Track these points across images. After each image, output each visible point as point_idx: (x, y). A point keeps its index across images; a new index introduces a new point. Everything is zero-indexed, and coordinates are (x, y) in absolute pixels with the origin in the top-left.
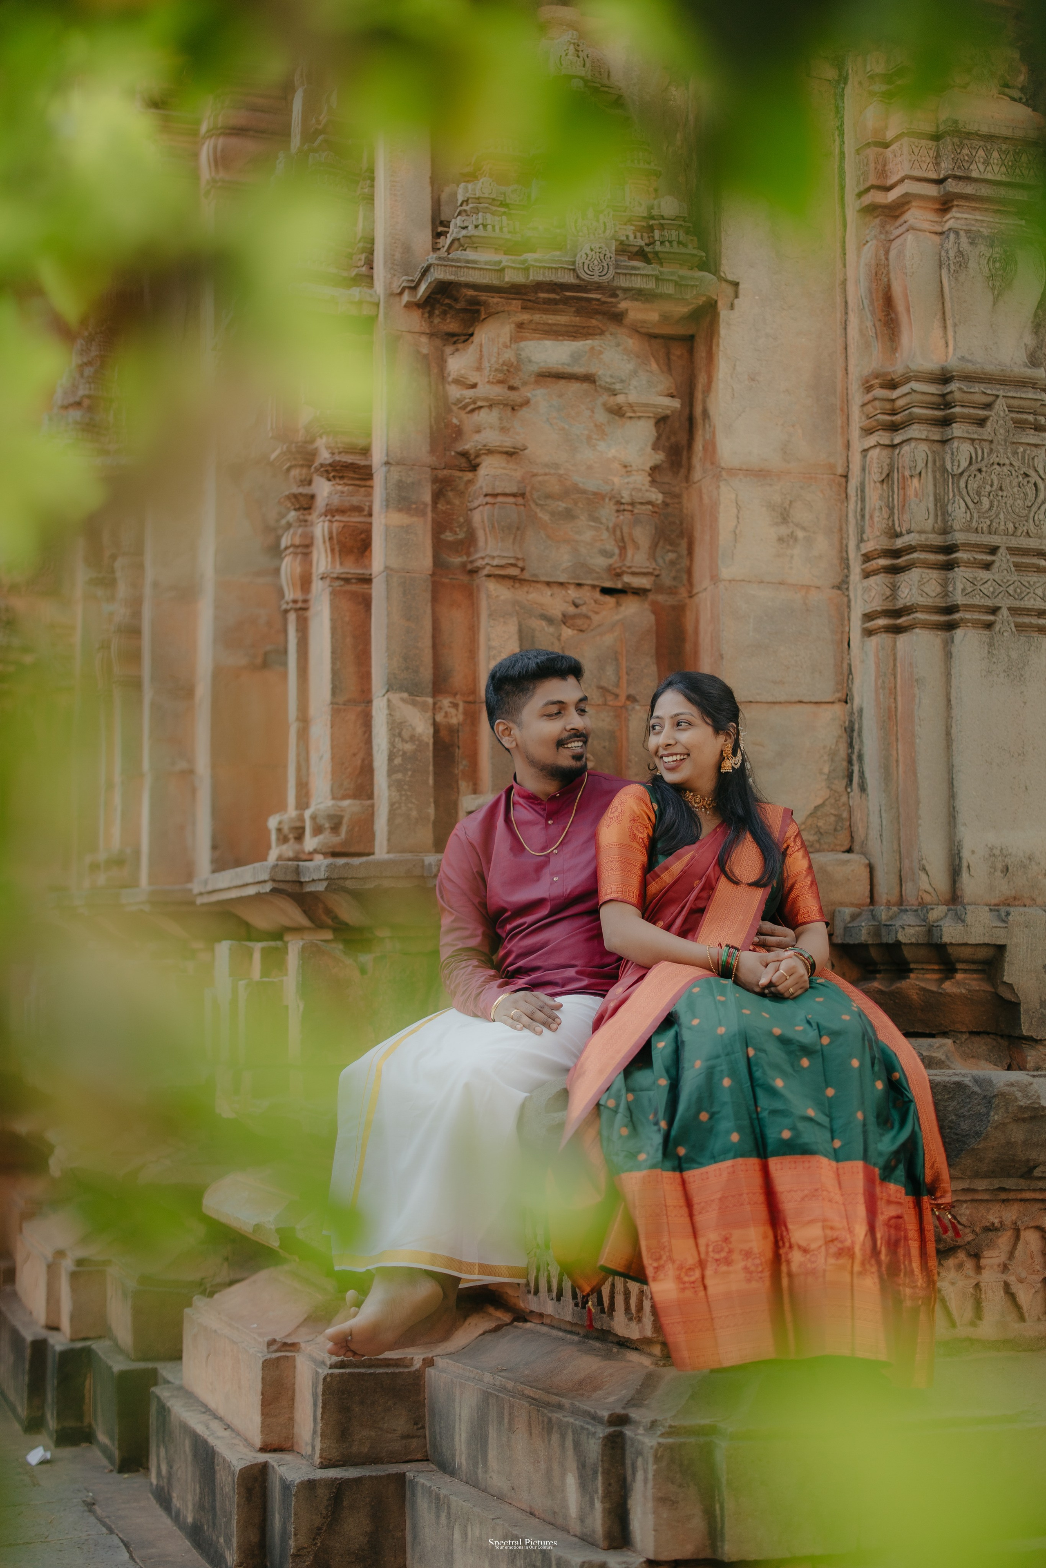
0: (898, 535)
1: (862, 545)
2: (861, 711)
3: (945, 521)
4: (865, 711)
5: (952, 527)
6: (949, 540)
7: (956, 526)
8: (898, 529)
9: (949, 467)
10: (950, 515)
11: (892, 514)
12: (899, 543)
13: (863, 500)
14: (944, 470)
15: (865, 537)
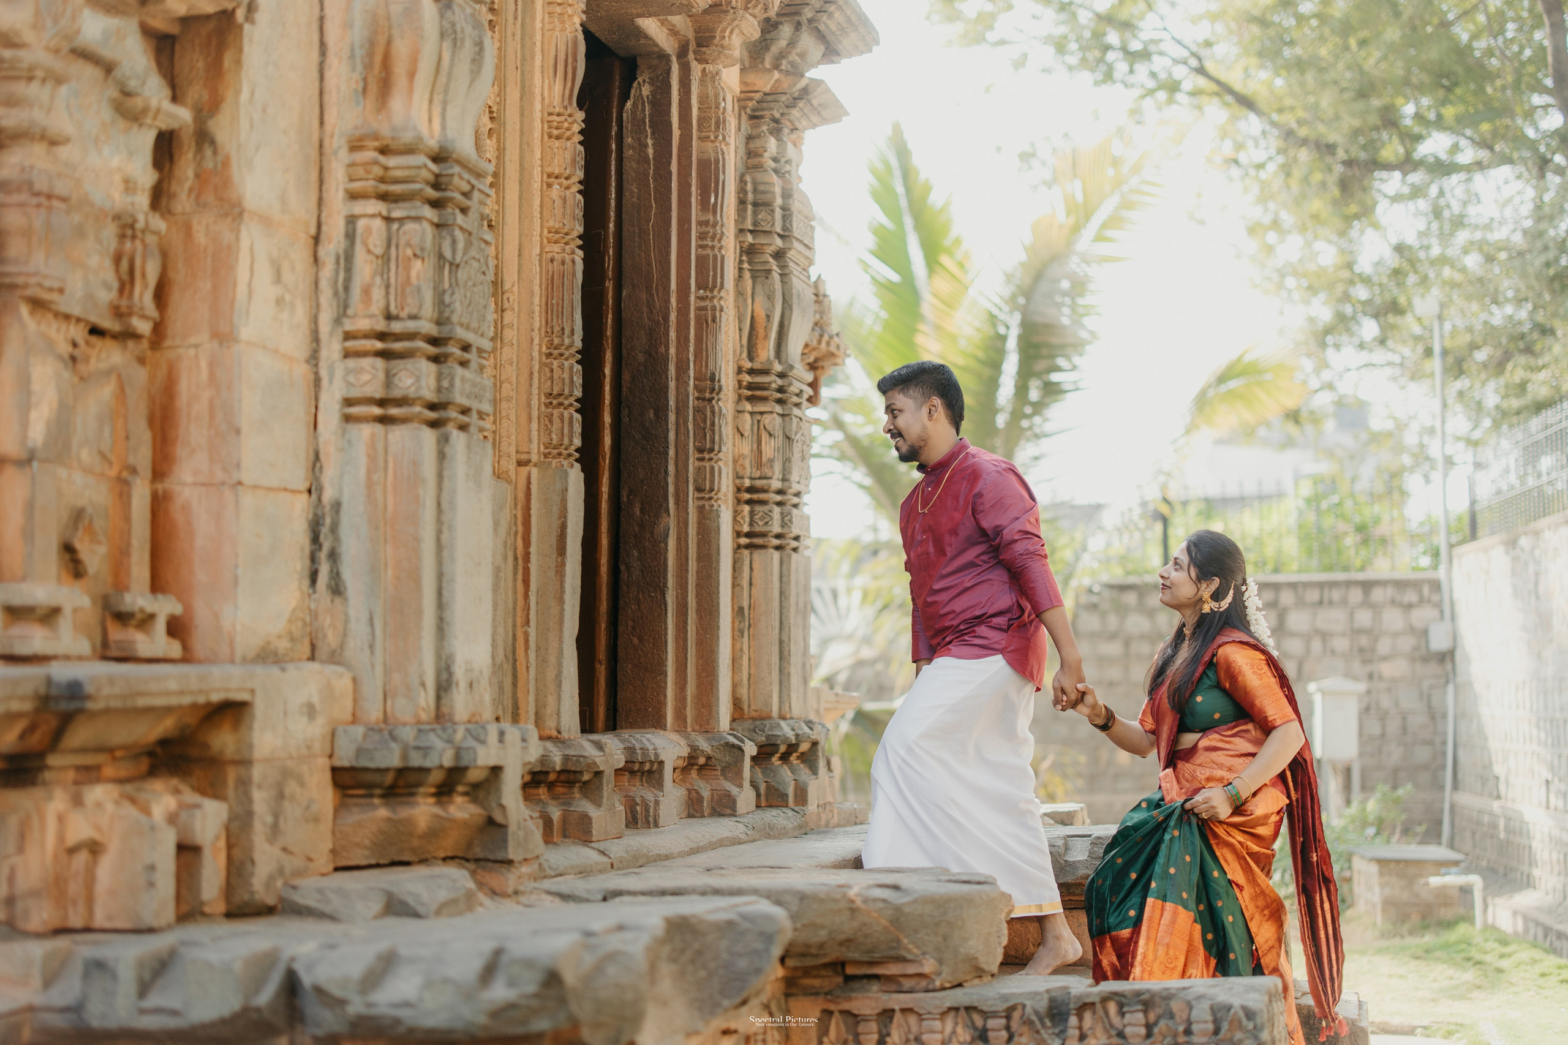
0: (397, 318)
1: (346, 322)
2: (337, 506)
3: (441, 312)
4: (345, 508)
5: (448, 319)
6: (445, 331)
7: (455, 319)
8: (393, 310)
9: (448, 254)
10: (449, 306)
11: (387, 294)
12: (397, 327)
13: (349, 270)
14: (441, 256)
15: (350, 312)
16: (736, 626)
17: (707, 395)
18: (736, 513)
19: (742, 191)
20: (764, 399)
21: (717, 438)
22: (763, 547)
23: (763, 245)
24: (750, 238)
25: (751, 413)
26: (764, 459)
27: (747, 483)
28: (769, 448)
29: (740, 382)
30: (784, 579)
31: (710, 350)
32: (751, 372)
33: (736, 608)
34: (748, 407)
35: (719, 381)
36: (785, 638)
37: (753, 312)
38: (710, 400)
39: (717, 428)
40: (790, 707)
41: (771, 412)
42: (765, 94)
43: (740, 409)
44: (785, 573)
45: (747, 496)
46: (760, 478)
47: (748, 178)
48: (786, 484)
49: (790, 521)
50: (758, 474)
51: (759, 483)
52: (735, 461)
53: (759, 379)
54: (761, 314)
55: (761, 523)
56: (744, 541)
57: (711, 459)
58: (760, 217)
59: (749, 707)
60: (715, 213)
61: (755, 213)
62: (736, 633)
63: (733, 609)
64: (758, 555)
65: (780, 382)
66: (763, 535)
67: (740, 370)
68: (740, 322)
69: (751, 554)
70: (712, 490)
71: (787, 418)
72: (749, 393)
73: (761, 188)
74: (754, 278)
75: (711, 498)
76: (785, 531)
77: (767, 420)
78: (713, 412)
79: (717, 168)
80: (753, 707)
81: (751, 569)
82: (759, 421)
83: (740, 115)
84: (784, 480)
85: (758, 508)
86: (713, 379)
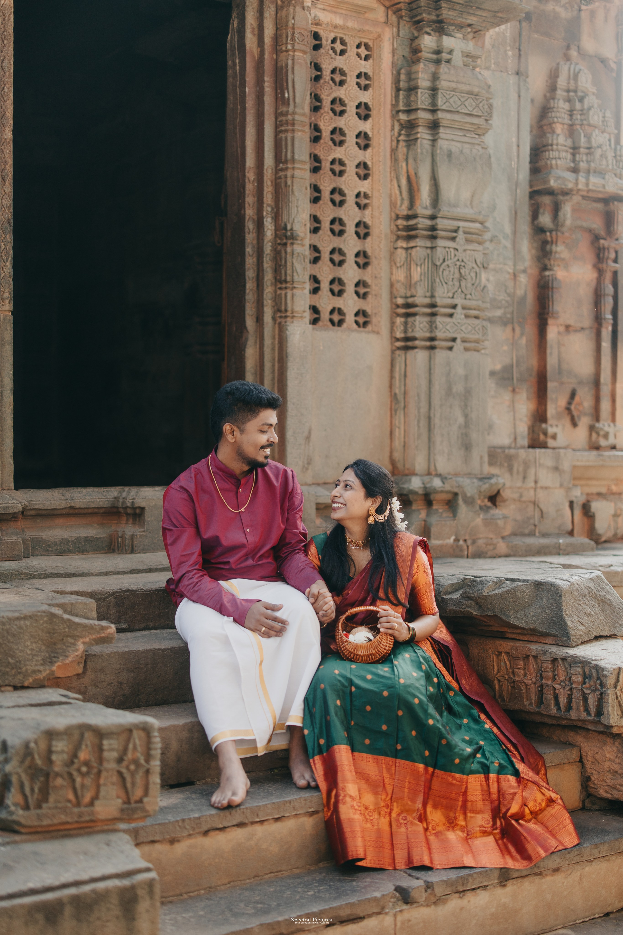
16: (393, 407)
17: (285, 241)
18: (393, 324)
19: (397, 81)
20: (415, 237)
21: (289, 272)
22: (414, 348)
23: (414, 119)
24: (403, 117)
25: (407, 249)
26: (413, 282)
27: (400, 301)
28: (416, 273)
29: (397, 226)
30: (432, 371)
31: (284, 207)
32: (408, 218)
33: (393, 394)
34: (402, 244)
35: (292, 229)
36: (432, 415)
37: (408, 172)
38: (285, 244)
39: (289, 264)
40: (435, 466)
41: (416, 247)
42: (409, 4)
43: (395, 246)
44: (432, 367)
45: (401, 311)
46: (412, 296)
47: (403, 71)
48: (433, 300)
49: (436, 328)
50: (409, 295)
51: (410, 300)
52: (392, 285)
53: (412, 222)
54: (412, 172)
55: (410, 330)
56: (399, 344)
57: (286, 288)
58: (412, 99)
59: (404, 466)
60: (289, 104)
61: (408, 97)
62: (393, 412)
63: (391, 395)
64: (411, 354)
65: (429, 223)
66: (414, 339)
67: (398, 217)
68: (398, 181)
69: (406, 354)
70: (286, 311)
71: (434, 250)
72: (405, 234)
73: (413, 76)
74: (408, 147)
75: (286, 317)
76: (433, 335)
77: (414, 252)
78: (286, 252)
79: (287, 71)
80: (407, 466)
81: (406, 365)
82: (410, 254)
83: (399, 24)
84: (432, 296)
85: (410, 319)
86: (285, 228)
